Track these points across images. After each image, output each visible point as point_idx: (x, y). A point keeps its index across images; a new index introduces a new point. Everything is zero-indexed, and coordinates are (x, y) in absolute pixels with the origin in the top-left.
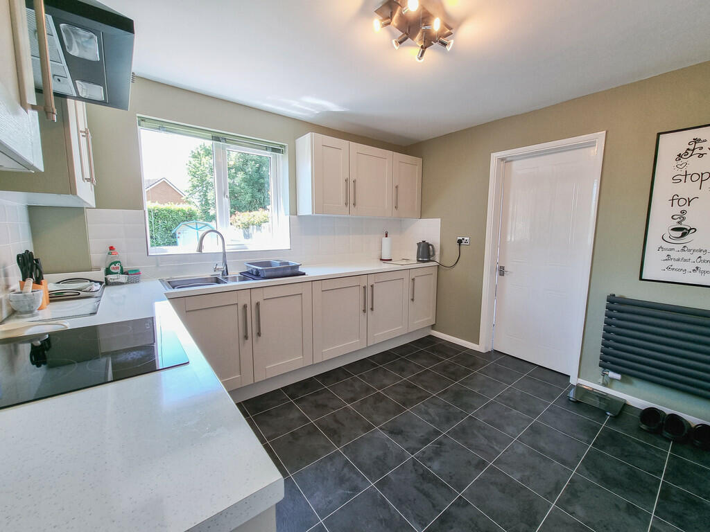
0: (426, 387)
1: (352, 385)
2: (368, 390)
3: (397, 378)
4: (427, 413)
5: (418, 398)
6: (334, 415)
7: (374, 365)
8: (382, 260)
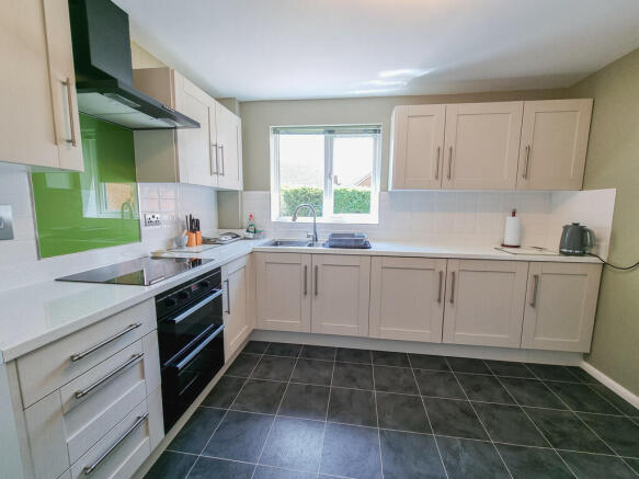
0: (490, 426)
1: (398, 376)
2: (411, 388)
3: (459, 394)
4: (456, 454)
5: (461, 431)
6: (352, 392)
7: (446, 368)
8: (503, 245)
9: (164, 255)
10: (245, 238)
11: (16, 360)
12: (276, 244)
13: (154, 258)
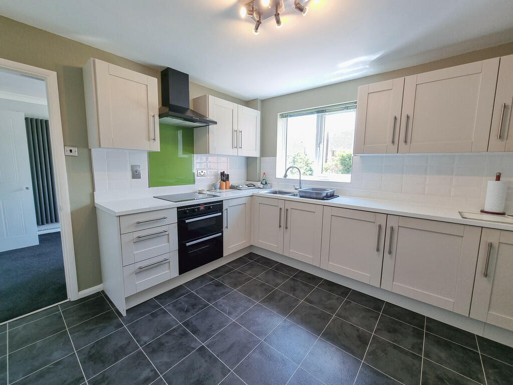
1: (328, 299)
2: (331, 309)
5: (344, 345)
8: (482, 211)
9: (204, 192)
10: (259, 188)
11: (119, 216)
12: (275, 193)
13: (199, 193)
